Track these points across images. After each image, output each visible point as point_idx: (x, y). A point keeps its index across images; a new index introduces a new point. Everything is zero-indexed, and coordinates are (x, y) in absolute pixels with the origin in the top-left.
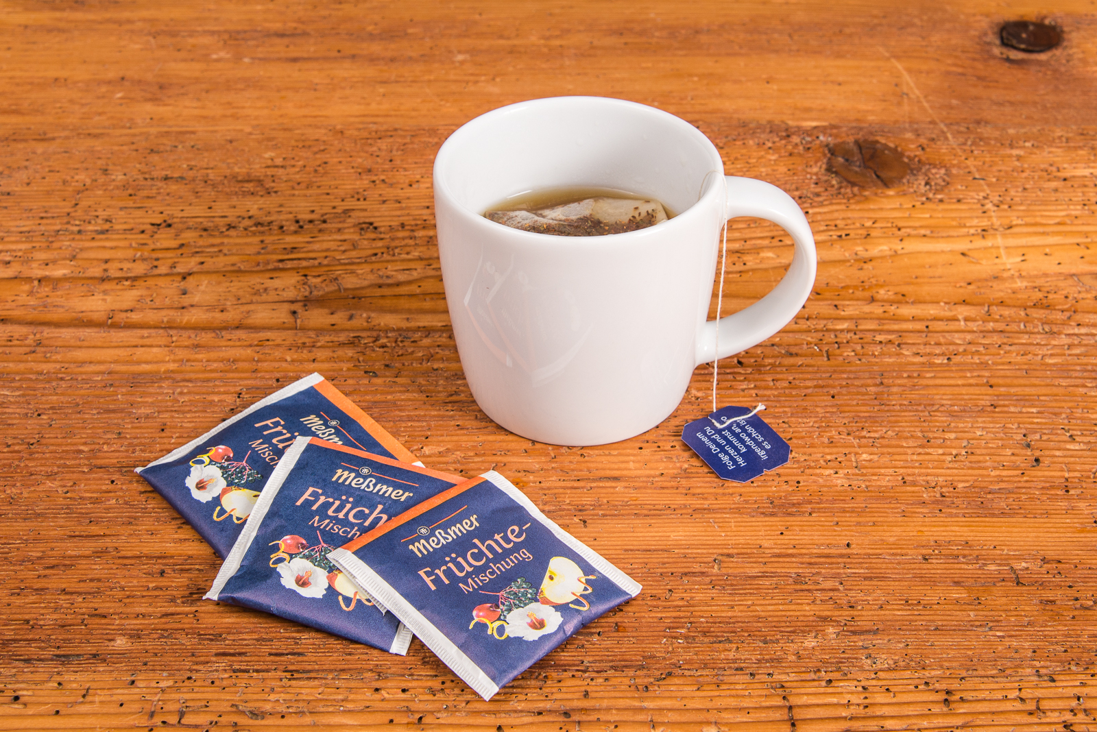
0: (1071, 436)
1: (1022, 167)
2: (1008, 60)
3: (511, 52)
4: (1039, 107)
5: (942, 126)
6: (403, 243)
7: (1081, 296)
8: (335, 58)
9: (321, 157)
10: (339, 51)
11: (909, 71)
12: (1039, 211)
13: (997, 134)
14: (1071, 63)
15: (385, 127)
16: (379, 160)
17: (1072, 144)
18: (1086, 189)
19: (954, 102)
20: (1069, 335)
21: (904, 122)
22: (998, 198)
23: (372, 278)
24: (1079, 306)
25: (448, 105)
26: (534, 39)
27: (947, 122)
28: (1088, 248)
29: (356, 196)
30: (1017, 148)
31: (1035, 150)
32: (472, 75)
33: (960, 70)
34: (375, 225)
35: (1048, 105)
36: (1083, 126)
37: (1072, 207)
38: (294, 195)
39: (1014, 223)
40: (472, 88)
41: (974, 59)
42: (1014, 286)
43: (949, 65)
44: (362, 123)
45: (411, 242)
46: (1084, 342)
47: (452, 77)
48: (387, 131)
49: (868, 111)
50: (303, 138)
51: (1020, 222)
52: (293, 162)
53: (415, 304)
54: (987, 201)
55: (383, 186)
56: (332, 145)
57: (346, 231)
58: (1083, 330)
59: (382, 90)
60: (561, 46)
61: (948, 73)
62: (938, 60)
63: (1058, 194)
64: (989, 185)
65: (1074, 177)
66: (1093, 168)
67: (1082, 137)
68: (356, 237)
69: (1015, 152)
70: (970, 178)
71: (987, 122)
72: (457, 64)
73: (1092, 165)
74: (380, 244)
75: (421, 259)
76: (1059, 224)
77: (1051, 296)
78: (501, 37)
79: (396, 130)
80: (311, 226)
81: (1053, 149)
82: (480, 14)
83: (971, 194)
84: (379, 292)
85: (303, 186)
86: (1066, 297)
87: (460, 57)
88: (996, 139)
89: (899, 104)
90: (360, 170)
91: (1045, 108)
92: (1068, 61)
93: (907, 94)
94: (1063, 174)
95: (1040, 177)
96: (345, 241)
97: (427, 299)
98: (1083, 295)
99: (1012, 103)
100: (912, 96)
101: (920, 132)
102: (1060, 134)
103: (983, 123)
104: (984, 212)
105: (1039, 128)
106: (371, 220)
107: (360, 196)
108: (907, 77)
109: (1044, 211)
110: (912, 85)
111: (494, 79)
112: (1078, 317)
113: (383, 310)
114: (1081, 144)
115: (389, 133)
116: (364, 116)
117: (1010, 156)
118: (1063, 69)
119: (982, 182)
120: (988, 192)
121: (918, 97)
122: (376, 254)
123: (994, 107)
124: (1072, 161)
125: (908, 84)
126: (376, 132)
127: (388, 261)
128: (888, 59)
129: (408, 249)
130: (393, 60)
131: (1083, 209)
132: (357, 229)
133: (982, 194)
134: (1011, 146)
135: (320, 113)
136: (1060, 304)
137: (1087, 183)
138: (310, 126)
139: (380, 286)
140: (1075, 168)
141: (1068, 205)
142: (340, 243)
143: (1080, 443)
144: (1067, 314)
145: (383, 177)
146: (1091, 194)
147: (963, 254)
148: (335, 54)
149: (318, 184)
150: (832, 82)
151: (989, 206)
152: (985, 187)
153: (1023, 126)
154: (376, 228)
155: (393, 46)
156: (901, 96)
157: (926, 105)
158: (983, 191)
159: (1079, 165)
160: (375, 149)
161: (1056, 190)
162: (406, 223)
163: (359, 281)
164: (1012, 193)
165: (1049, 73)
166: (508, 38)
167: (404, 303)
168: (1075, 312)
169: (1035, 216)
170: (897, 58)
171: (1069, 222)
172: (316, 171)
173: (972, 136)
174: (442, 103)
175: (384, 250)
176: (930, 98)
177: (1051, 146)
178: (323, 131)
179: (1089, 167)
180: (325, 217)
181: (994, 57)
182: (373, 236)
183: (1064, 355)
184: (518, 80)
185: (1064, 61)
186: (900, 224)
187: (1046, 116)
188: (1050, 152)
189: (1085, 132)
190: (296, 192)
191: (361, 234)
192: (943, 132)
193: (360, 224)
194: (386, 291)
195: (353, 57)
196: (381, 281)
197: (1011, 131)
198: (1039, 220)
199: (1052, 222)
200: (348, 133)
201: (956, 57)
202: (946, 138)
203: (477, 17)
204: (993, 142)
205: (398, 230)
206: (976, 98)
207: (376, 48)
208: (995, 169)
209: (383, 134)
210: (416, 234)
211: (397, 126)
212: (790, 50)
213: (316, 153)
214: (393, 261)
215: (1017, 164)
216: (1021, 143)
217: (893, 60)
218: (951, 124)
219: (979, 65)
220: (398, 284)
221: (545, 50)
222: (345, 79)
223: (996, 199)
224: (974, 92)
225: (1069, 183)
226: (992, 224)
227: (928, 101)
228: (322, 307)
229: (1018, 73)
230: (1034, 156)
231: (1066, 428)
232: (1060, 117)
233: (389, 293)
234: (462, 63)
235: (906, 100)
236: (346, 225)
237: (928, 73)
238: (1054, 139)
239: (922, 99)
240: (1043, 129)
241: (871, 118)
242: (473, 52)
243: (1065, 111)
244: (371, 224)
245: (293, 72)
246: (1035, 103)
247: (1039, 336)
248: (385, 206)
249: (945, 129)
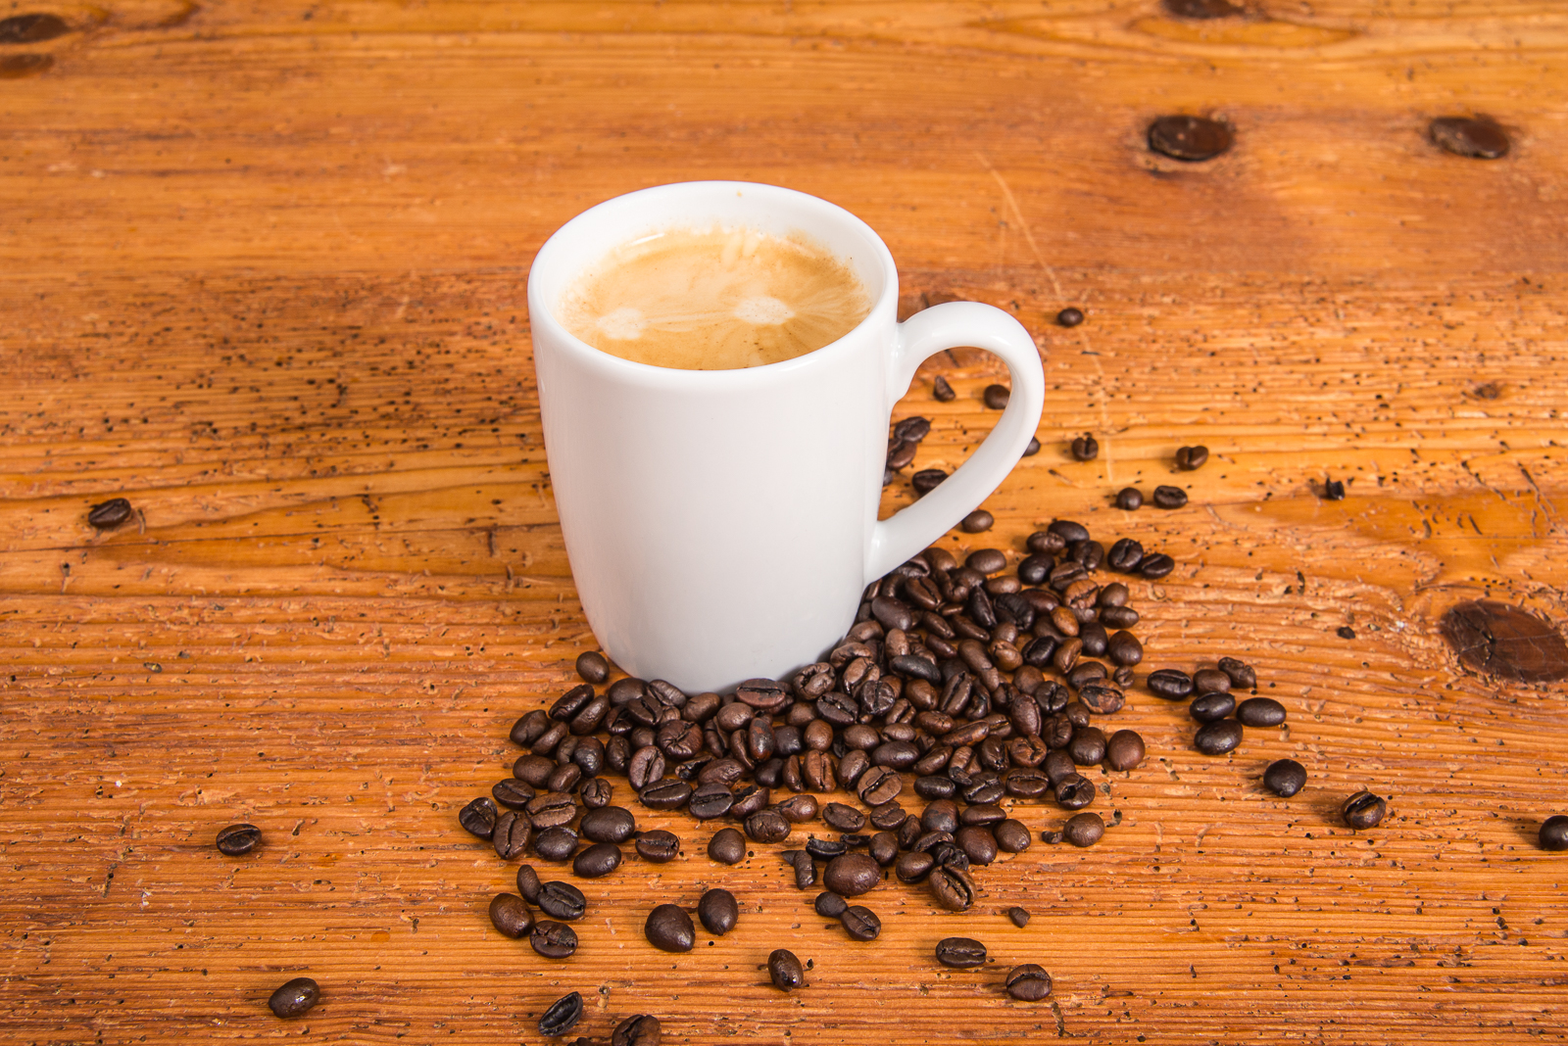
0: (1173, 773)
1: (1154, 334)
2: (1156, 173)
3: (465, 162)
4: (1190, 243)
5: (1049, 272)
6: (249, 454)
7: (1215, 539)
8: (221, 171)
9: (164, 320)
10: (228, 161)
11: (1014, 188)
12: (1171, 403)
13: (1125, 283)
14: (1241, 178)
15: (265, 274)
16: (244, 325)
17: (1229, 300)
18: (1241, 370)
19: (1071, 235)
20: (1190, 602)
21: (996, 266)
22: (1114, 383)
23: (191, 512)
24: (1210, 556)
25: (360, 240)
26: (500, 142)
27: (1057, 265)
28: (1233, 462)
29: (199, 381)
30: (1151, 305)
31: (1175, 309)
32: (405, 195)
33: (1085, 187)
34: (215, 426)
35: (1203, 240)
36: (1248, 272)
37: (1218, 397)
38: (111, 379)
39: (1132, 422)
40: (399, 216)
41: (1108, 172)
42: (1120, 522)
43: (1071, 180)
44: (235, 268)
45: (260, 453)
46: (1212, 615)
47: (375, 199)
48: (265, 280)
49: (947, 249)
50: (146, 291)
51: (1140, 420)
52: (121, 328)
53: (242, 553)
54: (1098, 388)
55: (240, 364)
56: (182, 302)
57: (172, 435)
58: (1212, 595)
59: (273, 219)
60: (537, 153)
61: (1069, 192)
62: (1056, 173)
63: (1202, 377)
64: (1103, 363)
65: (1226, 350)
66: (1255, 335)
67: (1245, 289)
68: (183, 445)
69: (1147, 311)
70: (1078, 352)
71: (1113, 266)
72: (387, 180)
73: (1254, 331)
74: (214, 456)
75: (268, 480)
76: (1196, 423)
77: (1171, 539)
78: (457, 139)
79: (278, 279)
80: (124, 427)
81: (1201, 308)
82: (435, 106)
83: (1076, 376)
84: (196, 533)
85: (127, 364)
86: (1194, 541)
87: (393, 170)
88: (1122, 291)
89: (993, 238)
90: (213, 341)
91: (1197, 244)
92: (1238, 174)
93: (1006, 224)
94: (1210, 346)
95: (1178, 351)
96: (165, 451)
97: (261, 545)
98: (1219, 538)
99: (1151, 237)
100: (1013, 226)
101: (1016, 281)
102: (1212, 284)
103: (1107, 268)
104: (1091, 405)
105: (1185, 274)
106: (211, 418)
107: (204, 382)
108: (1010, 199)
109: (1178, 403)
110: (1015, 209)
111: (432, 202)
112: (1207, 574)
113: (195, 562)
114: (1242, 299)
115: (268, 284)
116: (239, 257)
117: (1139, 318)
118: (1229, 186)
119: (1094, 358)
120: (1101, 373)
121: (1021, 229)
122: (206, 473)
123: (1126, 243)
124: (1227, 326)
125: (1009, 208)
126: (250, 282)
127: (219, 484)
128: (987, 171)
129: (252, 464)
130: (299, 174)
131: (1234, 400)
132: (188, 433)
133: (1092, 377)
134: (1143, 303)
135: (177, 254)
136: (1183, 552)
137: (1243, 359)
138: (160, 272)
139: (199, 523)
140: (1229, 336)
141: (1213, 394)
142: (156, 456)
143: (1185, 784)
144: (1191, 569)
145: (243, 351)
146: (1248, 377)
147: (1052, 472)
148: (223, 165)
149: (149, 362)
150: (904, 206)
151: (1100, 395)
152: (1098, 366)
153: (1162, 271)
154: (215, 431)
155: (305, 153)
156: (998, 227)
157: (1030, 239)
158: (1094, 371)
159: (1235, 332)
160: (241, 308)
161: (1198, 370)
162: (259, 423)
163: (170, 516)
164: (1135, 374)
165: (1210, 191)
166: (466, 141)
167: (228, 552)
168: (1203, 565)
169: (1162, 412)
170: (1000, 169)
171: (1210, 420)
172: (150, 342)
173: (1089, 288)
174: (353, 238)
175: (219, 466)
176: (1038, 229)
177: (1198, 303)
178: (176, 281)
179: (1250, 335)
180: (147, 413)
181: (1135, 168)
182: (207, 443)
183: (1179, 636)
184: (465, 203)
185: (1232, 175)
186: (967, 424)
187: (1197, 256)
188: (1196, 312)
189: (1250, 281)
190: (115, 375)
191: (191, 440)
192: (1049, 281)
193: (193, 424)
194: (206, 532)
195: (246, 169)
196: (202, 516)
197: (1146, 280)
198: (1168, 417)
199: (1186, 420)
200: (210, 284)
201: (1084, 168)
202: (1052, 291)
203: (430, 110)
204: (1117, 296)
205: (246, 434)
206: (1104, 229)
207: (280, 156)
208: (1116, 337)
209: (260, 284)
210: (271, 440)
211: (281, 273)
212: (854, 158)
213: (155, 315)
214: (227, 484)
215: (1148, 329)
216: (1158, 298)
217: (995, 174)
218: (1062, 269)
219: (1114, 181)
220: (225, 521)
221: (513, 159)
222: (226, 202)
223: (1111, 384)
224: (1100, 219)
225: (1217, 360)
226: (1101, 425)
227: (1034, 234)
228: (108, 557)
229: (1167, 193)
230: (1173, 318)
231: (1168, 759)
232: (1216, 258)
233: (209, 536)
234: (394, 177)
235: (1003, 233)
236: (174, 426)
237: (1041, 191)
238: (1205, 292)
239: (1027, 232)
240: (1191, 277)
241: (950, 259)
242: (412, 161)
243: (1225, 249)
244: (210, 424)
245: (158, 193)
246: (1184, 237)
247: (1145, 605)
248: (235, 396)
249: (1052, 276)
